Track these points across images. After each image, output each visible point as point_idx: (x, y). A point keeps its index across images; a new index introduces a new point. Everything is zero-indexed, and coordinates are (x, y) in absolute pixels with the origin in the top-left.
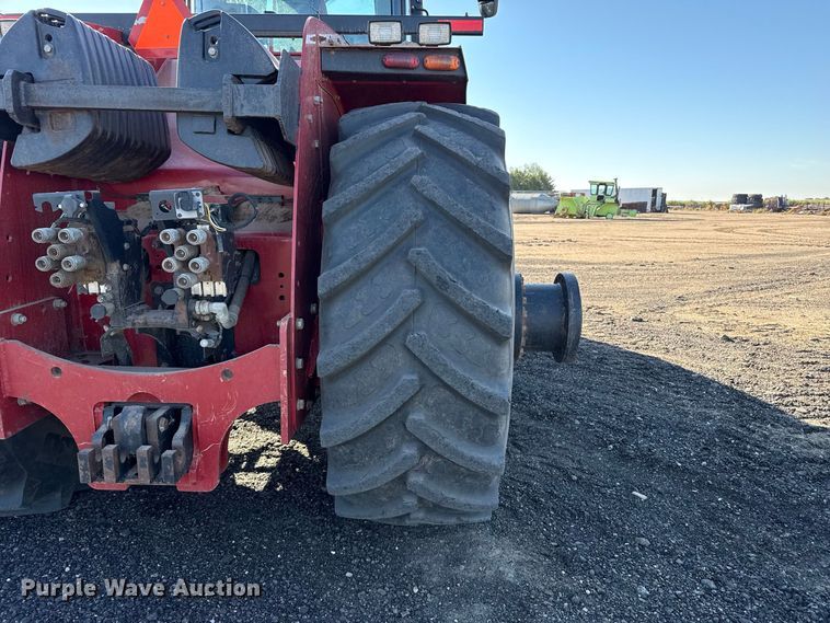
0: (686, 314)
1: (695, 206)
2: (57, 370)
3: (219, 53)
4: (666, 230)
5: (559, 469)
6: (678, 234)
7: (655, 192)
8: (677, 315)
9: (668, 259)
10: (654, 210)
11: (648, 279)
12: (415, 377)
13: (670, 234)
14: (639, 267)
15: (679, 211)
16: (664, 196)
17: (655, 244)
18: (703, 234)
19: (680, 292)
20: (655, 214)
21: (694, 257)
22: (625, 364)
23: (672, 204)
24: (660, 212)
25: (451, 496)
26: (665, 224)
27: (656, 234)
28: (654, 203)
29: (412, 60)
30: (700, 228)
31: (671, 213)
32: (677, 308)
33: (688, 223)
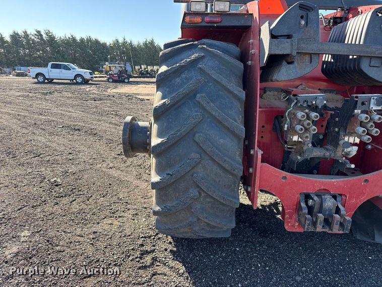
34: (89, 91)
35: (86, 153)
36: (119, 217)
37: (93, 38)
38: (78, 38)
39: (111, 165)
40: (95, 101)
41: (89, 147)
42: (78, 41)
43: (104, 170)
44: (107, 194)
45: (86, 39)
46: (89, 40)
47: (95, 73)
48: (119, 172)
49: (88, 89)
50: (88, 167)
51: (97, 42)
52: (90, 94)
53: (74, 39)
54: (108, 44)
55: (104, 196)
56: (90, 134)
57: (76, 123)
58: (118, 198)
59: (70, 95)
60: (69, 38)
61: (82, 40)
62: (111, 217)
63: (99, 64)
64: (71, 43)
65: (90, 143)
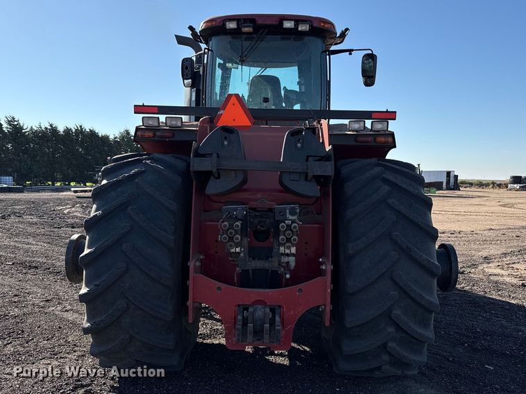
0: (492, 269)
1: (481, 184)
2: (219, 288)
3: (302, 146)
4: (461, 205)
5: (440, 356)
6: (472, 209)
7: (448, 173)
8: (486, 269)
9: (469, 229)
10: (448, 188)
11: (459, 244)
12: (396, 292)
13: (466, 209)
14: (450, 235)
15: (468, 189)
16: (456, 177)
17: (457, 217)
18: (493, 209)
19: (485, 254)
20: (451, 192)
21: (488, 227)
22: (460, 300)
23: (463, 183)
24: (453, 189)
25: (406, 355)
26: (460, 200)
27: (455, 209)
28: (448, 182)
29: (370, 139)
30: (487, 203)
31: (463, 191)
32: (485, 265)
33: (477, 199)
34: (69, 213)
35: (39, 295)
36: (61, 358)
37: (87, 127)
38: (61, 129)
39: (69, 307)
40: (73, 227)
41: (45, 289)
42: (62, 133)
43: (57, 313)
44: (52, 337)
45: (74, 131)
46: (80, 131)
47: (88, 184)
48: (76, 315)
49: (68, 210)
50: (37, 310)
51: (93, 134)
52: (69, 218)
53: (54, 130)
54: (112, 137)
55: (48, 340)
56: (51, 273)
57: (34, 259)
58: (66, 341)
59: (35, 220)
60: (46, 128)
61: (68, 131)
62: (51, 358)
63: (94, 171)
64: (49, 136)
65: (48, 283)
